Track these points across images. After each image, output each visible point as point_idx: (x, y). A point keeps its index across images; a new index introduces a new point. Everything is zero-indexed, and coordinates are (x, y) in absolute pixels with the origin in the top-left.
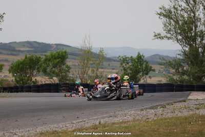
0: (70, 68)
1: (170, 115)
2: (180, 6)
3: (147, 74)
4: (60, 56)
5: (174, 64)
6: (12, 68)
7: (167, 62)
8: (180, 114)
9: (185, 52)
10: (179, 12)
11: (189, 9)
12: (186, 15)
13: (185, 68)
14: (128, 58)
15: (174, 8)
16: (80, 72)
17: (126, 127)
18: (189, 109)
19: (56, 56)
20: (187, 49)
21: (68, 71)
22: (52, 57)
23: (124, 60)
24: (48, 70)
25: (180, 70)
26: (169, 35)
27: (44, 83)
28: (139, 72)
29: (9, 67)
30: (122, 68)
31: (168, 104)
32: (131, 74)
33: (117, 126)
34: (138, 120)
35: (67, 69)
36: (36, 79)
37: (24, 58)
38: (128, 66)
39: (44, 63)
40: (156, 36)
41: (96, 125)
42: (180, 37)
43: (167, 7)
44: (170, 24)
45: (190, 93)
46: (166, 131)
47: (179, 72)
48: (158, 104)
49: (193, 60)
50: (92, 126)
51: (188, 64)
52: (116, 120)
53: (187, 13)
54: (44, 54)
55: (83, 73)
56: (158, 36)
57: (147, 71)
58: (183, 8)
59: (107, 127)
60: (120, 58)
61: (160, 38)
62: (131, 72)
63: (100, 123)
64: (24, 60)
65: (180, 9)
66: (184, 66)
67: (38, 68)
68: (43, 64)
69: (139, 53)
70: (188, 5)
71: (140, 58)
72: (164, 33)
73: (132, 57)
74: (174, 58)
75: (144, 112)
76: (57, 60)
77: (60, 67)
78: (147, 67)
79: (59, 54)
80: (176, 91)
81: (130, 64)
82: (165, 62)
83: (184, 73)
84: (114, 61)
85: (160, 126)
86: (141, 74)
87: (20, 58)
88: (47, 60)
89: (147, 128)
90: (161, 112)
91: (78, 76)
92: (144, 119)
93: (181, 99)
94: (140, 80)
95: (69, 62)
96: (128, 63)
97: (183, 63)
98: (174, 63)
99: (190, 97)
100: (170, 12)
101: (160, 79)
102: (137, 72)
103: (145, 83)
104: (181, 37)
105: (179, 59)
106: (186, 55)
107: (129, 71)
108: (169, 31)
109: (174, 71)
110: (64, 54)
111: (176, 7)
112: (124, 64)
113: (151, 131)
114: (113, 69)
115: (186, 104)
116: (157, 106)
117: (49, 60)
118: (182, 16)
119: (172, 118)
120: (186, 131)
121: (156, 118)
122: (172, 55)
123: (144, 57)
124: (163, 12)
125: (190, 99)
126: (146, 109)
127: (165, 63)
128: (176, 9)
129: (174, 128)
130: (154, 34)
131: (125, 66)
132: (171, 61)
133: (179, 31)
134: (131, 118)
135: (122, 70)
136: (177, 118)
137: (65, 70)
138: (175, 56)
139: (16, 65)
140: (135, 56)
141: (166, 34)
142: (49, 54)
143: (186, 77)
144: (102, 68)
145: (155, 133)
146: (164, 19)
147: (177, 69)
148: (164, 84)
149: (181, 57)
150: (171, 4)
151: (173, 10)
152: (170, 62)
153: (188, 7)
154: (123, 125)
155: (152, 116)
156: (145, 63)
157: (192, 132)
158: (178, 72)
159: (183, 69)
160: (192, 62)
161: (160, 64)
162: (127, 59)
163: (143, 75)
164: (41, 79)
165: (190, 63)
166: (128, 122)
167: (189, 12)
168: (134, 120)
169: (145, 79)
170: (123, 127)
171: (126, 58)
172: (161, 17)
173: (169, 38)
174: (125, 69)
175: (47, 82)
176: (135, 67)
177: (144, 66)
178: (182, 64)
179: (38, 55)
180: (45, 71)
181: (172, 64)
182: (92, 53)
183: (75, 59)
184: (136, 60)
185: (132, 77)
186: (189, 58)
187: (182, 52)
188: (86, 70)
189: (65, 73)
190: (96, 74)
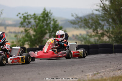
7: (82, 20)
9: (104, 8)
13: (105, 28)
14: (30, 15)
25: (99, 30)
28: (46, 33)
49: (115, 17)
51: (108, 22)
60: (19, 15)
62: (35, 33)
66: (103, 25)
69: (45, 10)
71: (46, 15)
73: (35, 14)
83: (104, 34)
86: (47, 36)
96: (30, 23)
97: (102, 20)
98: (90, 21)
102: (43, 34)
105: (96, 16)
106: (106, 10)
107: (32, 33)
109: (91, 31)
123: (51, 14)
127: (79, 22)
132: (87, 18)
138: (91, 13)
140: (39, 12)
143: (106, 39)
147: (95, 30)
152: (85, 20)
156: (52, 22)
160: (113, 20)
162: (29, 17)
163: (50, 37)
165: (110, 20)
174: (26, 31)
176: (41, 27)
177: (51, 25)
178: (100, 22)
181: (89, 23)
184: (41, 18)
185: (36, 40)
186: (110, 14)
187: (101, 7)
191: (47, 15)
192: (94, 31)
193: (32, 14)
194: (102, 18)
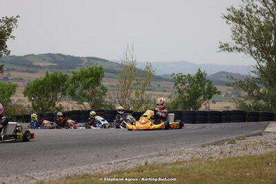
0: (106, 91)
1: (241, 153)
2: (254, 7)
3: (210, 98)
4: (94, 74)
5: (246, 85)
6: (28, 89)
7: (237, 82)
8: (254, 152)
9: (261, 69)
10: (253, 14)
11: (267, 11)
12: (262, 19)
13: (261, 91)
14: (185, 76)
15: (247, 9)
16: (119, 96)
17: (181, 169)
18: (266, 144)
19: (89, 73)
20: (264, 65)
21: (104, 94)
22: (82, 74)
23: (180, 79)
24: (77, 92)
25: (254, 92)
26: (239, 46)
27: (71, 110)
28: (200, 95)
29: (24, 88)
30: (176, 90)
31: (238, 139)
32: (188, 97)
33: (170, 167)
34: (198, 160)
35: (102, 91)
36: (60, 105)
37: (44, 76)
38: (184, 87)
39: (71, 83)
40: (222, 47)
41: (141, 166)
42: (254, 49)
43: (238, 8)
44: (241, 31)
45: (269, 124)
46: (235, 175)
47: (253, 96)
48: (224, 138)
49: (272, 80)
50: (136, 167)
51: (265, 85)
52: (168, 160)
53: (264, 16)
54: (72, 70)
55: (124, 97)
56: (225, 47)
57: (210, 94)
58: (258, 9)
59: (157, 168)
60: (174, 76)
61: (227, 49)
62: (188, 95)
63: (146, 164)
64: (45, 79)
65: (255, 10)
66: (260, 88)
67: (63, 90)
68: (71, 85)
69: (199, 70)
70: (266, 6)
72: (232, 44)
73: (189, 75)
74: (246, 76)
75: (206, 149)
76: (90, 79)
77: (93, 87)
78: (209, 88)
79: (92, 71)
80: (248, 121)
81: (187, 84)
82: (233, 81)
83: (260, 97)
84: (166, 80)
85: (227, 168)
86: (202, 98)
87: (40, 76)
88: (76, 79)
89: (209, 171)
90: (228, 148)
91: (117, 100)
92: (206, 158)
93: (256, 132)
94: (200, 106)
95: (105, 83)
96: (184, 84)
97: (259, 83)
98: (246, 83)
99: (268, 129)
100: (242, 15)
101: (227, 104)
102: (197, 95)
103: (207, 110)
104: (256, 49)
105: (253, 78)
106: (263, 72)
107: (186, 94)
108: (240, 40)
109: (246, 93)
110: (99, 71)
111: (249, 7)
112: (179, 85)
113: (216, 174)
114: (164, 91)
115: (262, 138)
116: (223, 141)
117: (78, 80)
118: (258, 20)
119: (244, 157)
120: (263, 175)
121: (221, 158)
122: (245, 73)
123: (206, 75)
124: (232, 14)
125: (268, 132)
126: (209, 144)
127: (234, 84)
128: (250, 11)
129: (246, 170)
130: (219, 45)
131: (180, 87)
132: (243, 80)
133: (253, 40)
134: (188, 158)
135: (176, 93)
136: (251, 158)
137: (99, 92)
138: (248, 74)
139: (34, 85)
140: (193, 73)
141: (235, 44)
142: (78, 70)
143: (262, 102)
144: (149, 90)
145: (221, 177)
146: (233, 24)
147: (251, 92)
148: (233, 111)
149: (256, 76)
150: (242, 3)
151: (245, 12)
152: (241, 82)
153: (266, 8)
154: (178, 167)
155: (217, 155)
156: (207, 84)
157: (271, 177)
158: (251, 96)
159: (258, 92)
160: (270, 82)
161: (228, 85)
162: (184, 78)
163: (204, 99)
164: (68, 105)
165: (267, 83)
166: (184, 162)
167: (267, 15)
168: (193, 160)
169: (207, 105)
170: (178, 169)
171: (182, 76)
172: (230, 22)
173: (239, 50)
174: (180, 92)
175: (75, 109)
176: (194, 89)
177: (206, 87)
178: (257, 84)
179: (64, 72)
180: (72, 94)
181: (244, 85)
182: (135, 69)
183: (113, 78)
184: (195, 79)
185: (189, 101)
186: (267, 76)
187: (257, 68)
188: (127, 93)
189: (99, 96)
190: (141, 97)
191: (201, 75)
192: (249, 94)
193: (187, 74)
194: (258, 80)
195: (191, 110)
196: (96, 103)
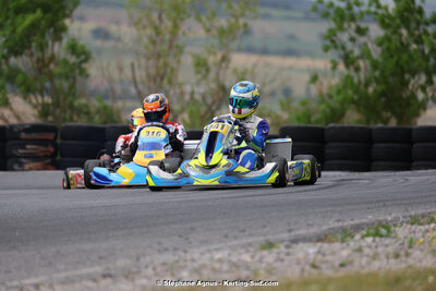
16: (141, 74)
35: (73, 59)
76: (30, 18)
77: (42, 47)
91: (133, 91)
96: (362, 32)
112: (344, 37)
114: (290, 53)
131: (349, 46)
135: (335, 65)
137: (66, 62)
144: (250, 50)
171: (350, 7)
174: (349, 61)
188: (166, 65)
189: (67, 77)
190: (217, 79)
195: (393, 123)
196: (57, 104)
